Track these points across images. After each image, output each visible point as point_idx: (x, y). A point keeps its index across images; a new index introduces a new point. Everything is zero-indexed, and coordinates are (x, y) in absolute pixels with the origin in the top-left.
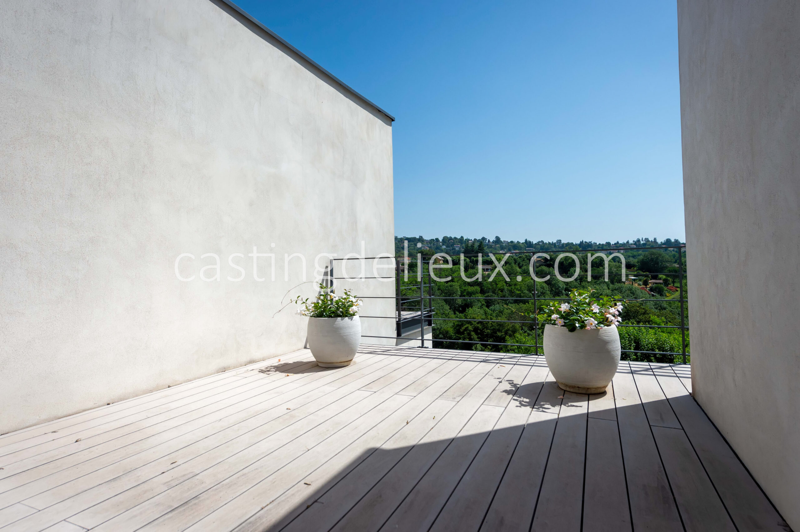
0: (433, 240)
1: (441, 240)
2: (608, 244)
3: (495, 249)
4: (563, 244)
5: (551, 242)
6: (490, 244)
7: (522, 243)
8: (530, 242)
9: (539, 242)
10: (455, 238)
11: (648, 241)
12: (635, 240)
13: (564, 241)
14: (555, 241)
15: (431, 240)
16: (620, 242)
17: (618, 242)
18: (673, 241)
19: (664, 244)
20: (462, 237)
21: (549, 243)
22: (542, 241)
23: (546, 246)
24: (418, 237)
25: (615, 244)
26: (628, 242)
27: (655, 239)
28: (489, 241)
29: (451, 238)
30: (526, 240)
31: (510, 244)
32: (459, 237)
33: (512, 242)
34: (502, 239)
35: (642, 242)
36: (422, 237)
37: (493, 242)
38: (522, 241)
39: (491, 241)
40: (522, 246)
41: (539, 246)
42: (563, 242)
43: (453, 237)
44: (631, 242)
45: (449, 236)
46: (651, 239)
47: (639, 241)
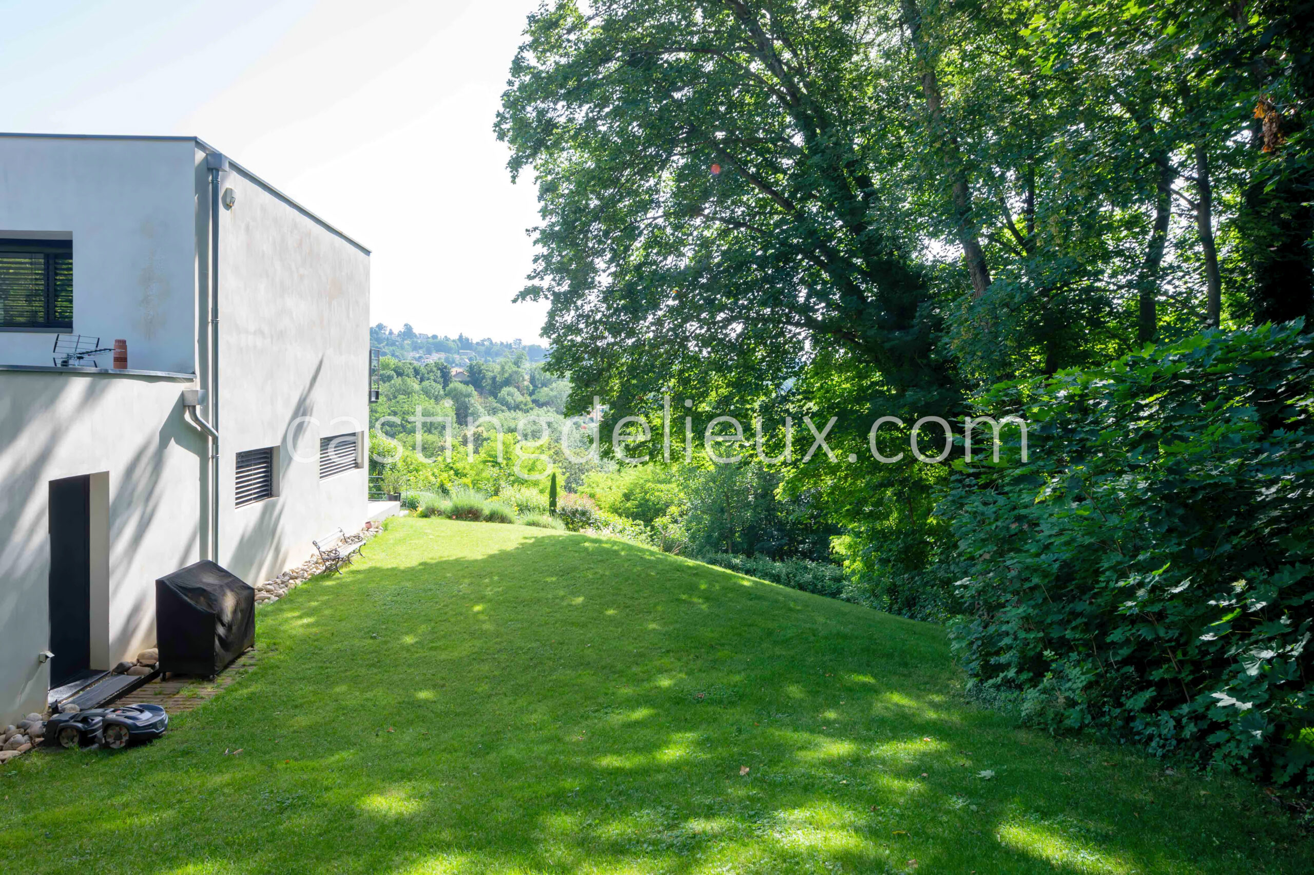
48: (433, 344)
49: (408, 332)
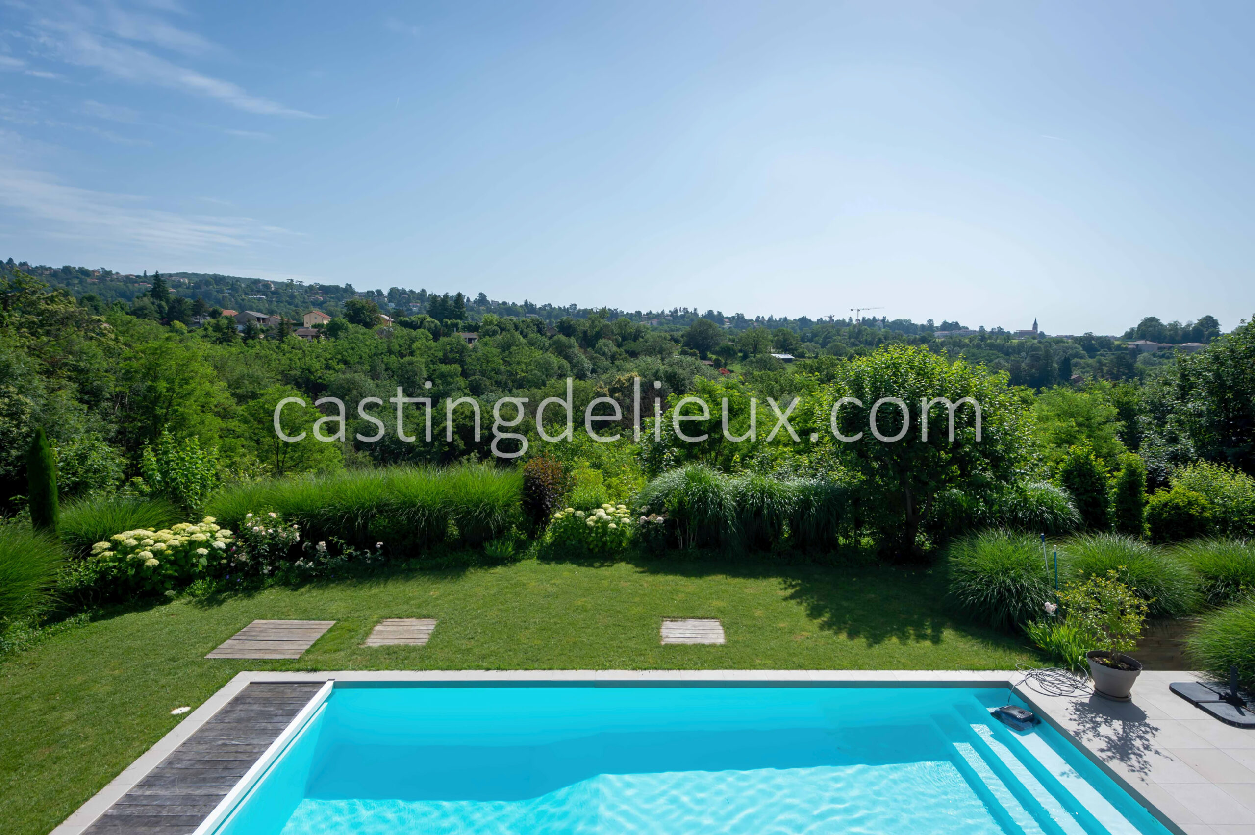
0: (372, 292)
1: (386, 292)
2: (638, 313)
3: (479, 312)
4: (580, 310)
5: (562, 307)
6: (471, 304)
7: (521, 306)
8: (532, 305)
9: (545, 306)
10: (411, 291)
11: (687, 312)
12: (672, 310)
13: (581, 306)
14: (567, 306)
15: (368, 292)
16: (654, 312)
17: (650, 312)
18: (716, 313)
19: (706, 317)
20: (423, 291)
21: (560, 308)
22: (550, 305)
23: (555, 313)
24: (343, 286)
25: (647, 314)
26: (663, 312)
27: (695, 310)
28: (468, 300)
29: (403, 292)
30: (526, 302)
31: (502, 306)
32: (418, 290)
33: (504, 303)
34: (489, 299)
35: (680, 313)
36: (350, 286)
37: (475, 302)
38: (520, 302)
39: (472, 300)
40: (520, 310)
41: (545, 312)
42: (578, 307)
43: (407, 290)
44: (667, 312)
45: (400, 288)
46: (691, 310)
47: (676, 311)
48: (505, 309)
49: (482, 298)
